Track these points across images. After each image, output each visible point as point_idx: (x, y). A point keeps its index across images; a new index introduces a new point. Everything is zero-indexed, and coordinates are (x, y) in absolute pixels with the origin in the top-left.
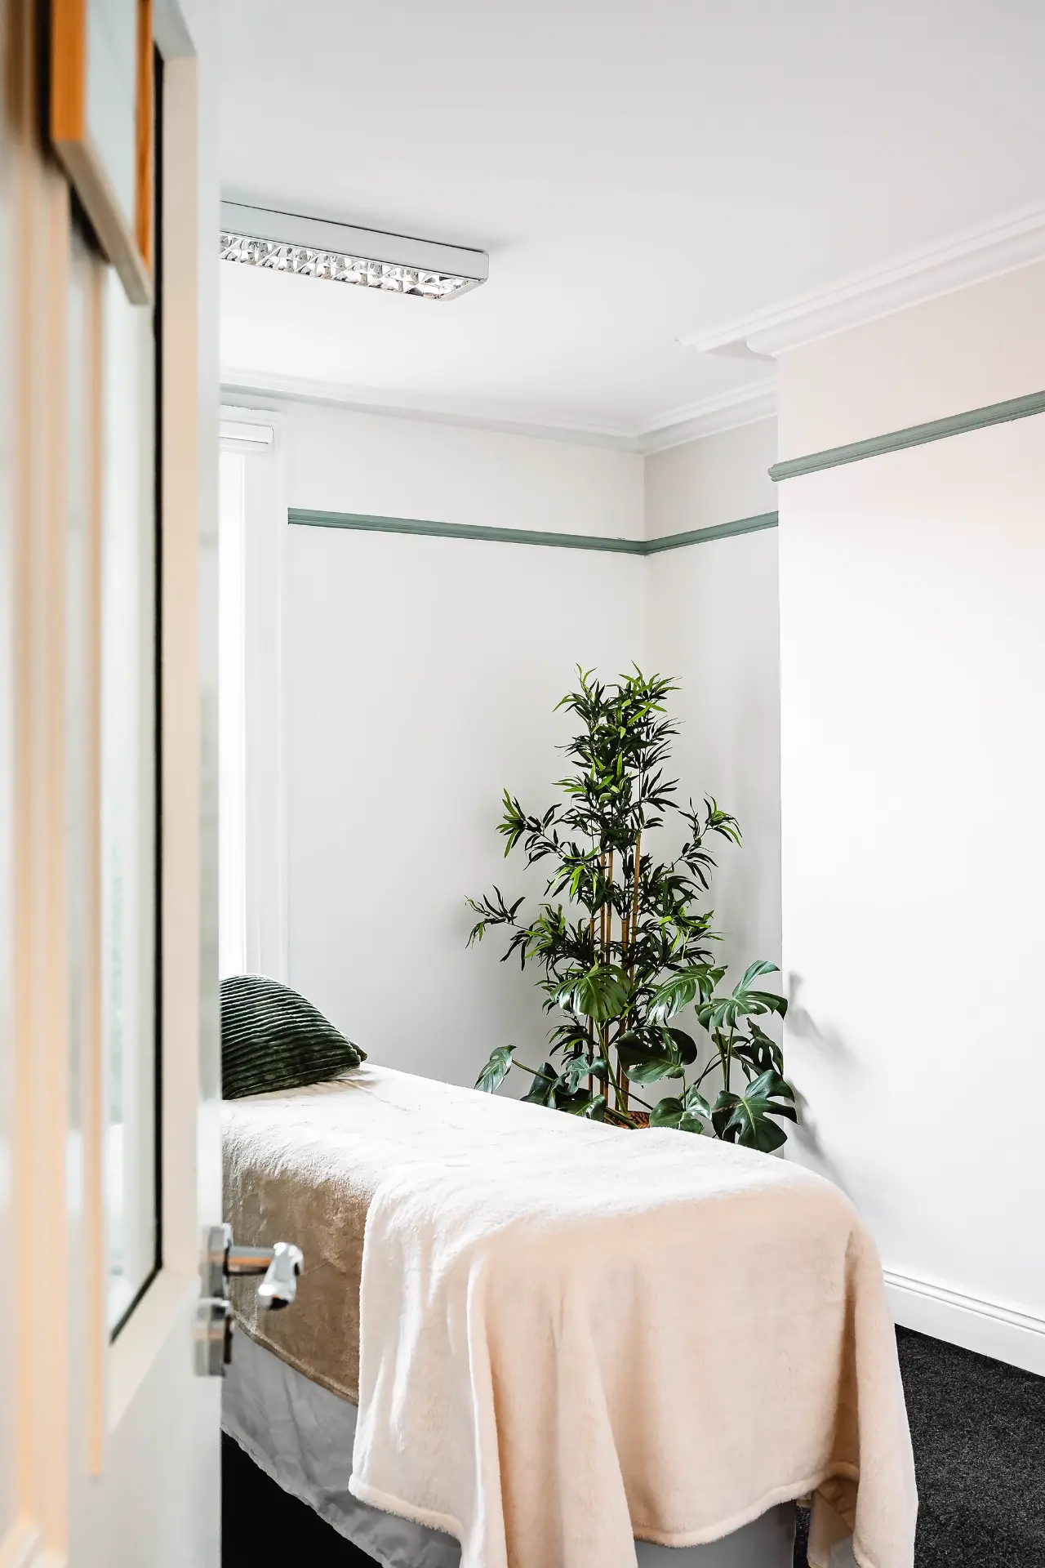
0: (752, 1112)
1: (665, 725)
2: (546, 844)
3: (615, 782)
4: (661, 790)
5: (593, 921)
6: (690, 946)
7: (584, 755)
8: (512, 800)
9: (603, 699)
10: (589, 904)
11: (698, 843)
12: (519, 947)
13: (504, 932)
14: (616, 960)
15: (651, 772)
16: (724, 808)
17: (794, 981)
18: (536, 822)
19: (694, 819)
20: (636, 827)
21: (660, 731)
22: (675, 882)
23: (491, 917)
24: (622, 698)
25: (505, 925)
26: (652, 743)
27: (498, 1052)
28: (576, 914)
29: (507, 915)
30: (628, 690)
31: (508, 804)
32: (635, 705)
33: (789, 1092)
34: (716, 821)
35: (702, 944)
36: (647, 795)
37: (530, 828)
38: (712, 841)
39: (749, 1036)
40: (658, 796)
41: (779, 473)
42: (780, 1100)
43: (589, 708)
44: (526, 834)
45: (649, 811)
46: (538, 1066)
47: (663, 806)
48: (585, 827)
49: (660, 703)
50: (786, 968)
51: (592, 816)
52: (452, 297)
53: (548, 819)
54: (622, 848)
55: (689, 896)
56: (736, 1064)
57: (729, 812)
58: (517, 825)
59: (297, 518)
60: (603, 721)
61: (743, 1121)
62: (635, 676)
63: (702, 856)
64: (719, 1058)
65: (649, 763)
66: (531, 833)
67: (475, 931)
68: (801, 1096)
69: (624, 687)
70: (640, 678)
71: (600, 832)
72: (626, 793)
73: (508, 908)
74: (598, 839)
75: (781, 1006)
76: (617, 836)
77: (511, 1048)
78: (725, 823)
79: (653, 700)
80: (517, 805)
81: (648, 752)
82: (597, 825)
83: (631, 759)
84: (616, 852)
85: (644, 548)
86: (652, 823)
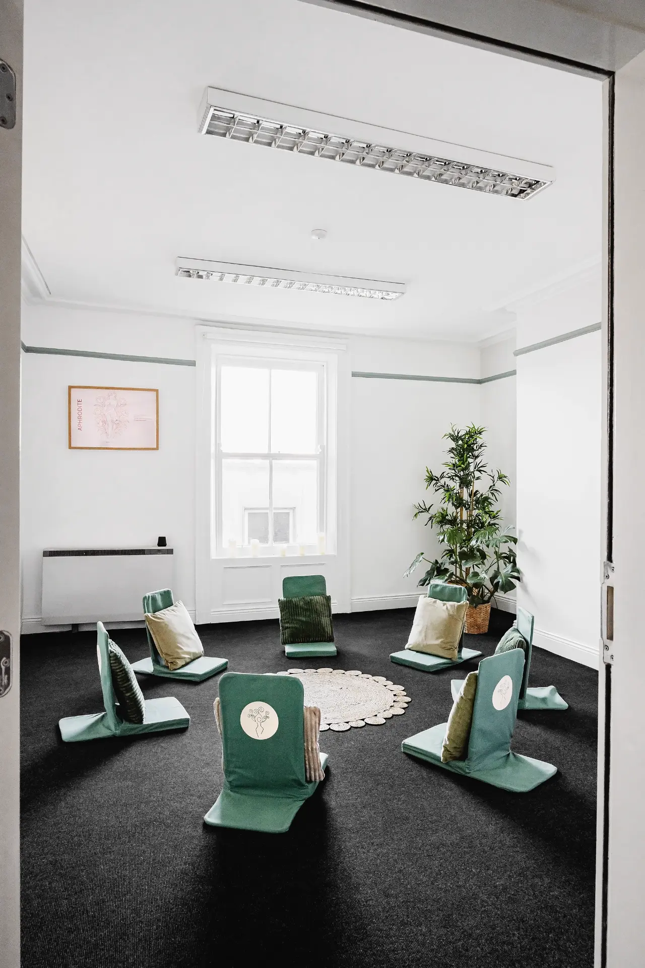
0: (504, 577)
1: (483, 444)
2: (441, 486)
3: (463, 463)
4: (482, 467)
5: (457, 513)
6: (491, 522)
7: (454, 454)
8: (429, 471)
9: (459, 435)
10: (455, 506)
11: (494, 485)
12: (430, 522)
13: (426, 516)
14: (465, 526)
15: (478, 460)
16: (503, 473)
17: (521, 532)
18: (437, 477)
19: (493, 477)
20: (472, 480)
21: (481, 446)
22: (487, 499)
23: (421, 511)
24: (467, 434)
25: (425, 514)
26: (478, 450)
27: (419, 555)
28: (451, 510)
29: (427, 510)
30: (469, 431)
31: (428, 471)
32: (471, 436)
33: (518, 571)
34: (500, 478)
35: (496, 521)
36: (477, 468)
37: (435, 480)
38: (499, 485)
39: (508, 553)
40: (480, 469)
41: (517, 353)
42: (515, 574)
43: (455, 438)
44: (434, 482)
45: (477, 474)
46: (433, 561)
47: (482, 472)
48: (453, 479)
49: (481, 436)
50: (518, 527)
51: (456, 476)
52: (395, 299)
53: (442, 477)
54: (467, 487)
55: (490, 504)
56: (501, 562)
57: (506, 475)
58: (431, 478)
59: (354, 375)
60: (460, 442)
61: (501, 580)
62: (472, 426)
63: (496, 490)
64: (496, 560)
65: (477, 457)
66: (435, 482)
67: (415, 515)
68: (521, 572)
69: (468, 430)
70: (474, 427)
71: (459, 481)
72: (467, 467)
73: (427, 508)
74: (458, 484)
75: (515, 541)
76: (465, 482)
77: (422, 554)
78: (505, 479)
79: (479, 435)
80: (431, 472)
81: (476, 453)
82: (457, 478)
83: (470, 456)
84: (464, 488)
85: (479, 382)
86: (478, 478)
